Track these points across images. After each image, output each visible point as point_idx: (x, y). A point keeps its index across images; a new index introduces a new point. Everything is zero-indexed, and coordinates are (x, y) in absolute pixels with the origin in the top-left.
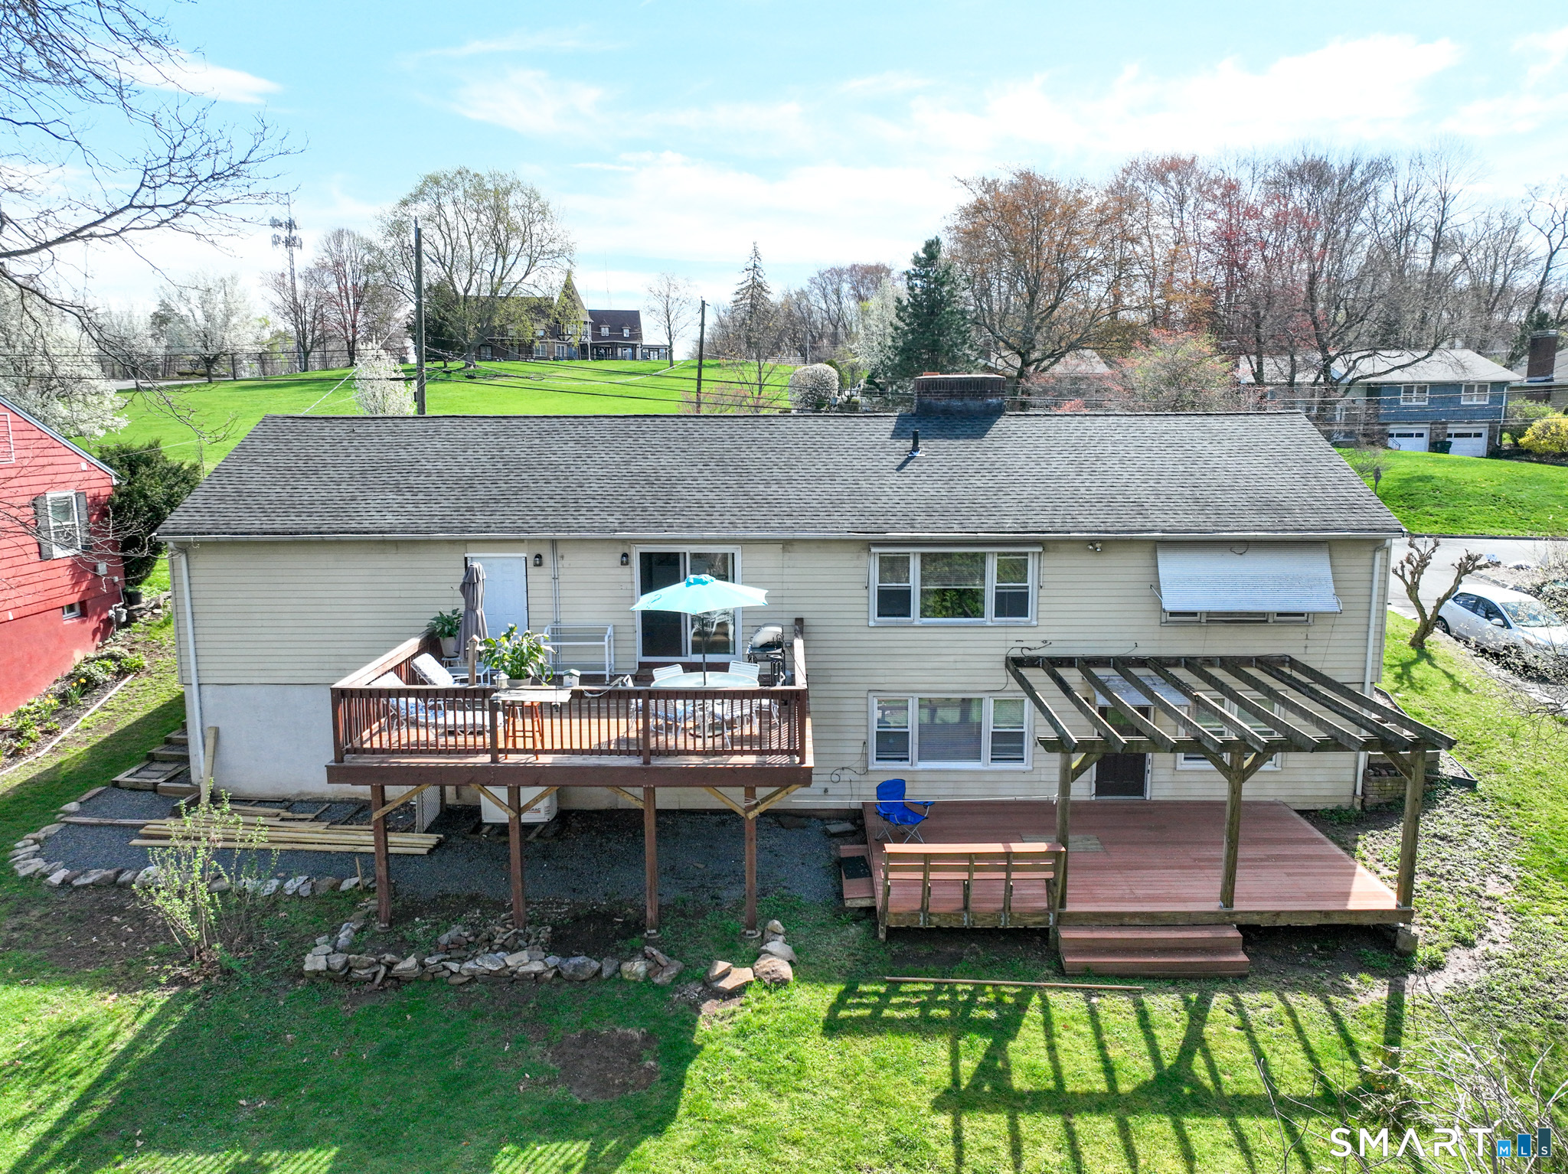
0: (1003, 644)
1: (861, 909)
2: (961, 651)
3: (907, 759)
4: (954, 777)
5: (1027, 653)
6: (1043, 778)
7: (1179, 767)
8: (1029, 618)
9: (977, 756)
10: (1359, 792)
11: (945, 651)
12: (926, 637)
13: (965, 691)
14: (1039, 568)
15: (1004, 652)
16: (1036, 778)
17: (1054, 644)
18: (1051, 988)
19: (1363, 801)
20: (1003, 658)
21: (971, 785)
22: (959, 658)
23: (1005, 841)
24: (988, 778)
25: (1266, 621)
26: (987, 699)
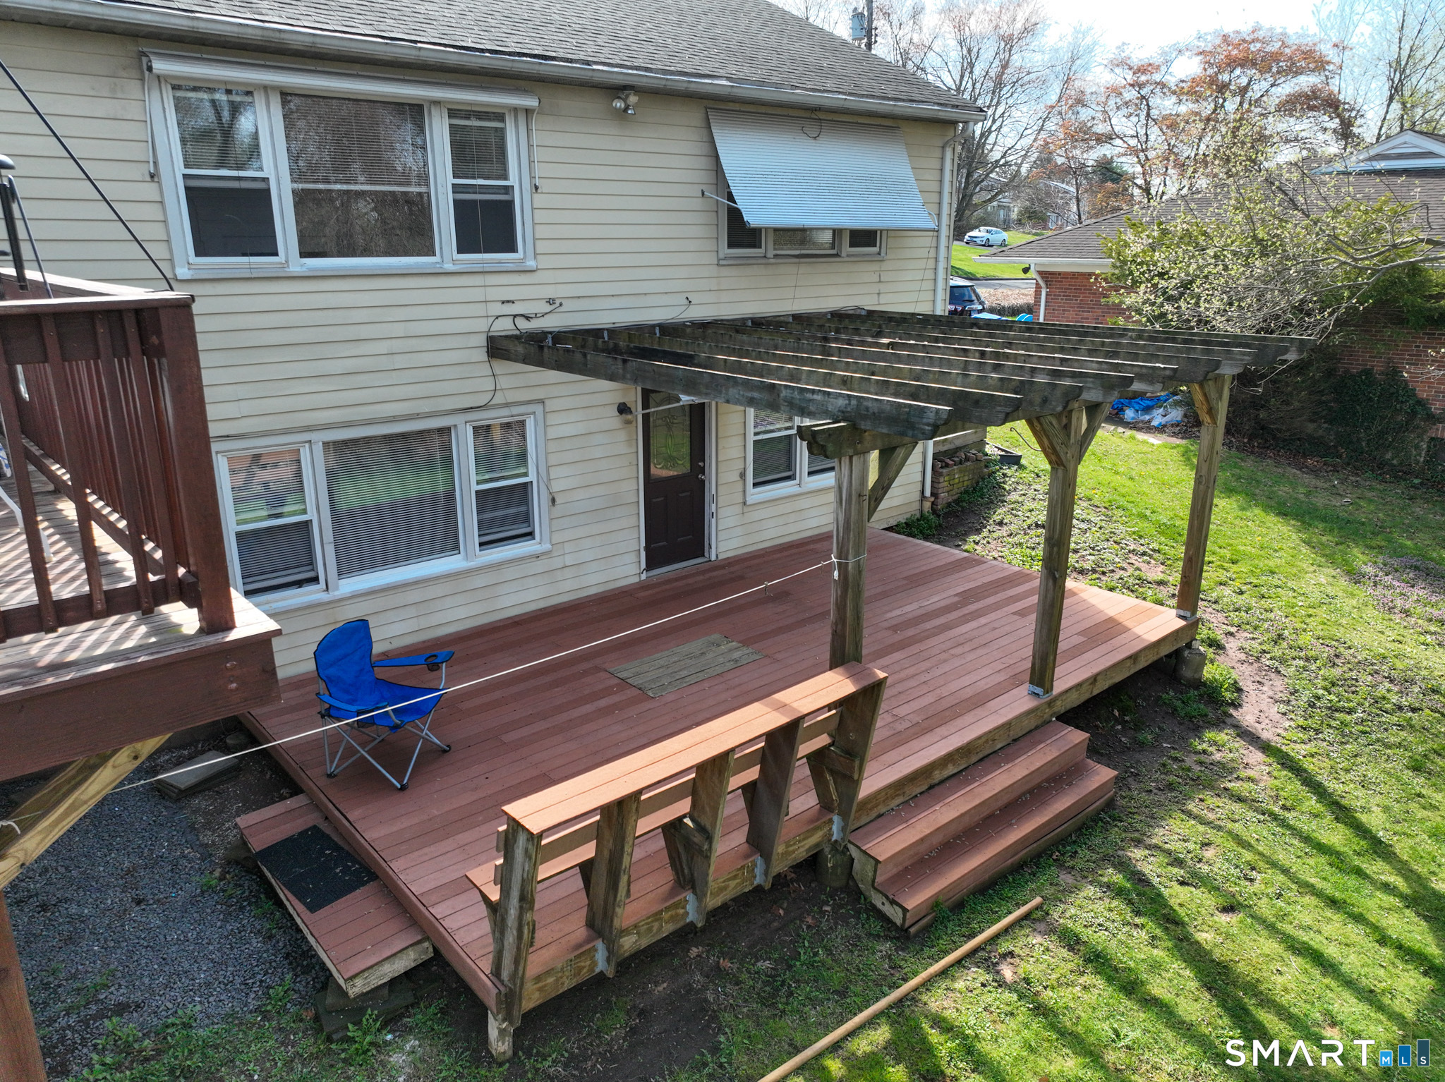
0: (479, 310)
1: (393, 982)
2: (399, 330)
3: (315, 580)
4: (414, 596)
5: (523, 325)
6: (569, 560)
7: (750, 500)
8: (520, 255)
9: (451, 544)
10: (928, 493)
11: (365, 332)
12: (320, 300)
13: (418, 416)
14: (530, 146)
15: (482, 325)
16: (557, 562)
17: (568, 305)
18: (927, 985)
19: (933, 503)
20: (482, 341)
21: (449, 602)
22: (397, 345)
23: (761, 694)
24: (479, 581)
25: (837, 255)
26: (461, 427)
